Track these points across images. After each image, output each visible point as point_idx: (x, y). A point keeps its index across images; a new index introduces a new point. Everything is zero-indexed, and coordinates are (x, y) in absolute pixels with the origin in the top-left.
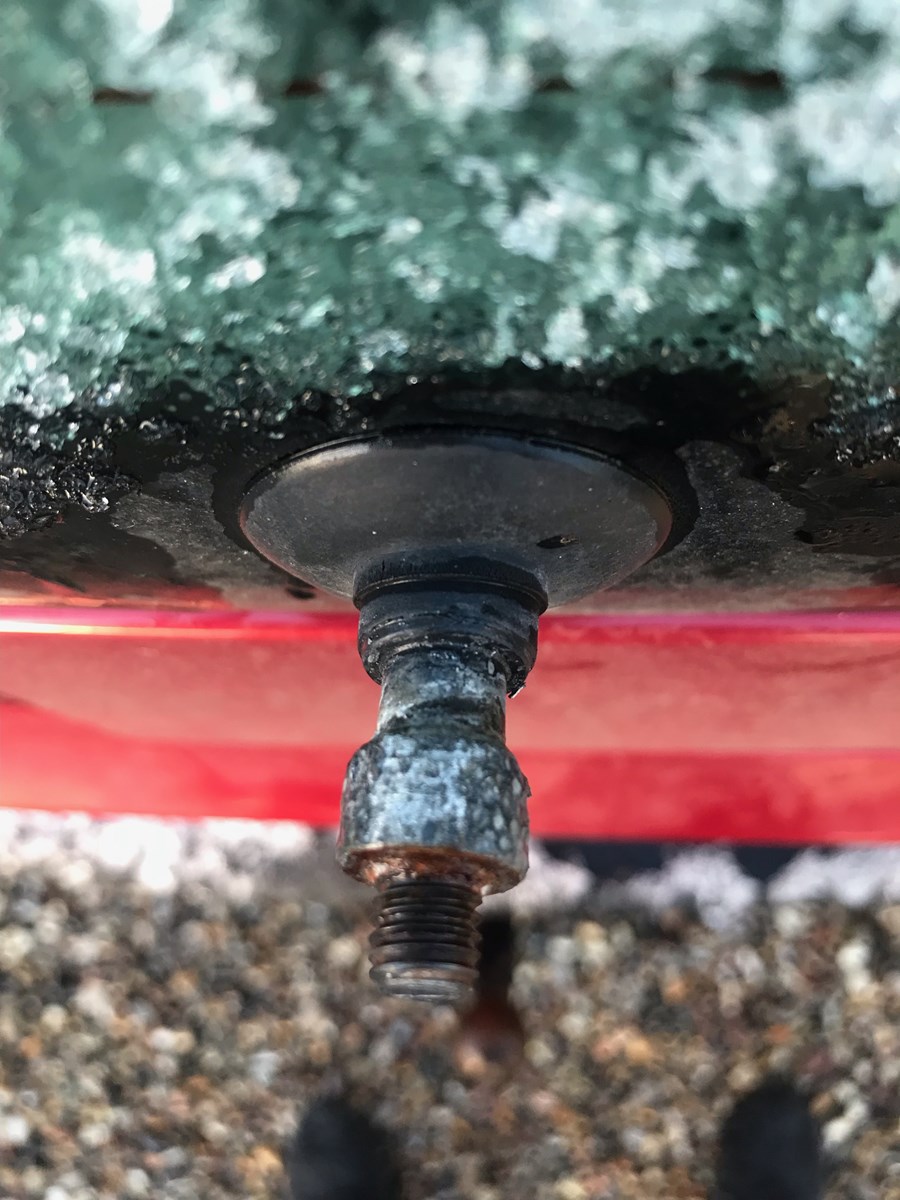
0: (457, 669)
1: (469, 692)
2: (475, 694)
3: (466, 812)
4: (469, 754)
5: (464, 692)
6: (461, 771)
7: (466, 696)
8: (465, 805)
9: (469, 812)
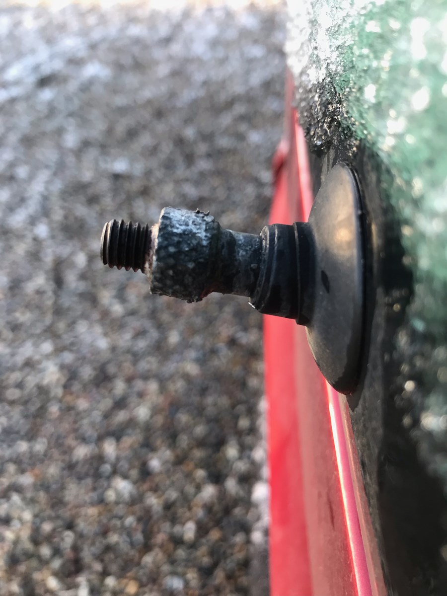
0: (250, 247)
1: (239, 252)
2: (238, 254)
3: (175, 233)
4: (203, 238)
5: (239, 249)
6: (195, 233)
7: (237, 250)
8: (178, 233)
9: (175, 234)
